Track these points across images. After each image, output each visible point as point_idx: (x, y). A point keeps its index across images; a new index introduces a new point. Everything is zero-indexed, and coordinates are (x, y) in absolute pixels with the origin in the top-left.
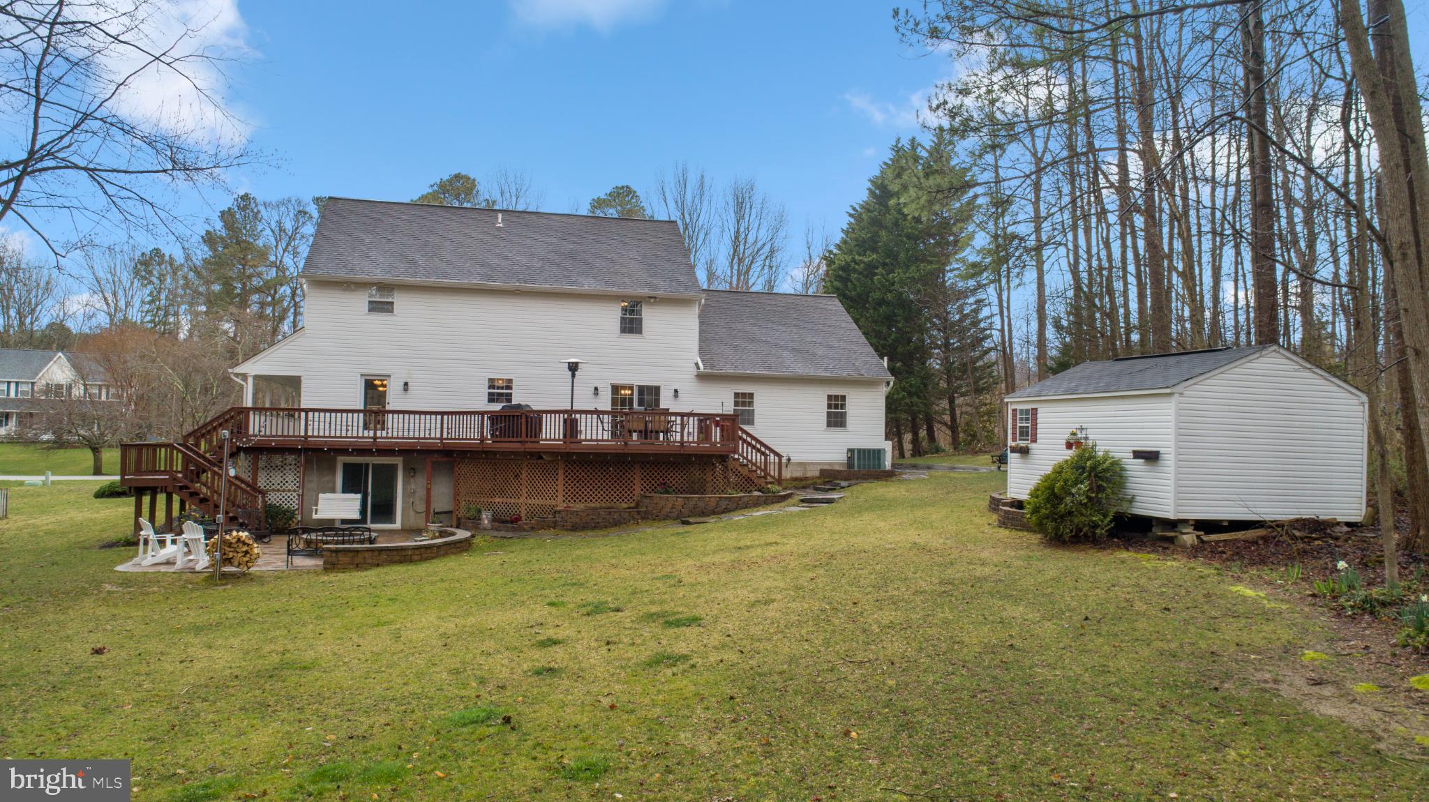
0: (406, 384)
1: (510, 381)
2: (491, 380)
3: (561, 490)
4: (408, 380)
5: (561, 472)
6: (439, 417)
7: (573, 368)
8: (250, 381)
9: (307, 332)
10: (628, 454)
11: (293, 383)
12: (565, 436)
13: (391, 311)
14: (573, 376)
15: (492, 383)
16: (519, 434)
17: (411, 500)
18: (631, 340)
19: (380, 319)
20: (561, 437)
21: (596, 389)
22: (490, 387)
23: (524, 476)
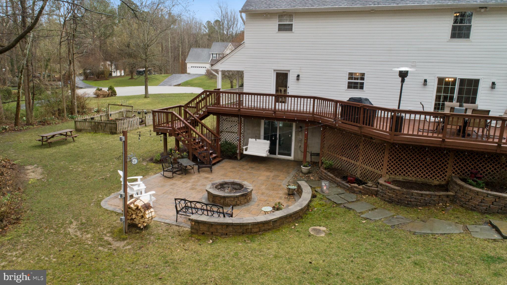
0: (298, 76)
1: (363, 74)
2: (351, 74)
3: (385, 165)
4: (300, 74)
5: (386, 153)
6: (312, 100)
7: (403, 75)
8: (220, 73)
9: (246, 45)
10: (445, 149)
11: (240, 75)
12: (391, 129)
13: (291, 29)
14: (403, 81)
15: (351, 76)
16: (357, 121)
17: (300, 145)
18: (460, 43)
19: (285, 35)
20: (388, 130)
21: (425, 81)
22: (349, 78)
23: (361, 147)
